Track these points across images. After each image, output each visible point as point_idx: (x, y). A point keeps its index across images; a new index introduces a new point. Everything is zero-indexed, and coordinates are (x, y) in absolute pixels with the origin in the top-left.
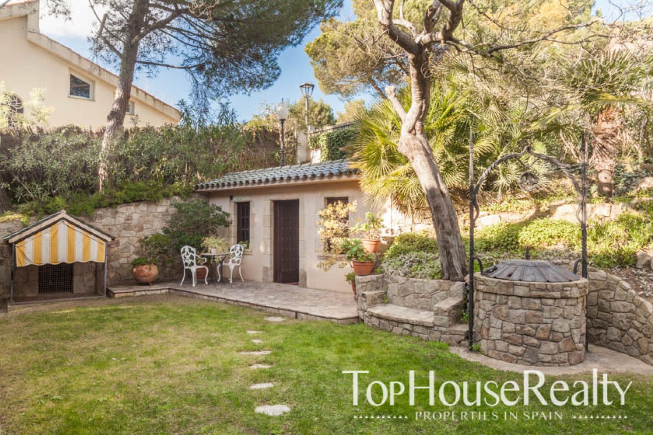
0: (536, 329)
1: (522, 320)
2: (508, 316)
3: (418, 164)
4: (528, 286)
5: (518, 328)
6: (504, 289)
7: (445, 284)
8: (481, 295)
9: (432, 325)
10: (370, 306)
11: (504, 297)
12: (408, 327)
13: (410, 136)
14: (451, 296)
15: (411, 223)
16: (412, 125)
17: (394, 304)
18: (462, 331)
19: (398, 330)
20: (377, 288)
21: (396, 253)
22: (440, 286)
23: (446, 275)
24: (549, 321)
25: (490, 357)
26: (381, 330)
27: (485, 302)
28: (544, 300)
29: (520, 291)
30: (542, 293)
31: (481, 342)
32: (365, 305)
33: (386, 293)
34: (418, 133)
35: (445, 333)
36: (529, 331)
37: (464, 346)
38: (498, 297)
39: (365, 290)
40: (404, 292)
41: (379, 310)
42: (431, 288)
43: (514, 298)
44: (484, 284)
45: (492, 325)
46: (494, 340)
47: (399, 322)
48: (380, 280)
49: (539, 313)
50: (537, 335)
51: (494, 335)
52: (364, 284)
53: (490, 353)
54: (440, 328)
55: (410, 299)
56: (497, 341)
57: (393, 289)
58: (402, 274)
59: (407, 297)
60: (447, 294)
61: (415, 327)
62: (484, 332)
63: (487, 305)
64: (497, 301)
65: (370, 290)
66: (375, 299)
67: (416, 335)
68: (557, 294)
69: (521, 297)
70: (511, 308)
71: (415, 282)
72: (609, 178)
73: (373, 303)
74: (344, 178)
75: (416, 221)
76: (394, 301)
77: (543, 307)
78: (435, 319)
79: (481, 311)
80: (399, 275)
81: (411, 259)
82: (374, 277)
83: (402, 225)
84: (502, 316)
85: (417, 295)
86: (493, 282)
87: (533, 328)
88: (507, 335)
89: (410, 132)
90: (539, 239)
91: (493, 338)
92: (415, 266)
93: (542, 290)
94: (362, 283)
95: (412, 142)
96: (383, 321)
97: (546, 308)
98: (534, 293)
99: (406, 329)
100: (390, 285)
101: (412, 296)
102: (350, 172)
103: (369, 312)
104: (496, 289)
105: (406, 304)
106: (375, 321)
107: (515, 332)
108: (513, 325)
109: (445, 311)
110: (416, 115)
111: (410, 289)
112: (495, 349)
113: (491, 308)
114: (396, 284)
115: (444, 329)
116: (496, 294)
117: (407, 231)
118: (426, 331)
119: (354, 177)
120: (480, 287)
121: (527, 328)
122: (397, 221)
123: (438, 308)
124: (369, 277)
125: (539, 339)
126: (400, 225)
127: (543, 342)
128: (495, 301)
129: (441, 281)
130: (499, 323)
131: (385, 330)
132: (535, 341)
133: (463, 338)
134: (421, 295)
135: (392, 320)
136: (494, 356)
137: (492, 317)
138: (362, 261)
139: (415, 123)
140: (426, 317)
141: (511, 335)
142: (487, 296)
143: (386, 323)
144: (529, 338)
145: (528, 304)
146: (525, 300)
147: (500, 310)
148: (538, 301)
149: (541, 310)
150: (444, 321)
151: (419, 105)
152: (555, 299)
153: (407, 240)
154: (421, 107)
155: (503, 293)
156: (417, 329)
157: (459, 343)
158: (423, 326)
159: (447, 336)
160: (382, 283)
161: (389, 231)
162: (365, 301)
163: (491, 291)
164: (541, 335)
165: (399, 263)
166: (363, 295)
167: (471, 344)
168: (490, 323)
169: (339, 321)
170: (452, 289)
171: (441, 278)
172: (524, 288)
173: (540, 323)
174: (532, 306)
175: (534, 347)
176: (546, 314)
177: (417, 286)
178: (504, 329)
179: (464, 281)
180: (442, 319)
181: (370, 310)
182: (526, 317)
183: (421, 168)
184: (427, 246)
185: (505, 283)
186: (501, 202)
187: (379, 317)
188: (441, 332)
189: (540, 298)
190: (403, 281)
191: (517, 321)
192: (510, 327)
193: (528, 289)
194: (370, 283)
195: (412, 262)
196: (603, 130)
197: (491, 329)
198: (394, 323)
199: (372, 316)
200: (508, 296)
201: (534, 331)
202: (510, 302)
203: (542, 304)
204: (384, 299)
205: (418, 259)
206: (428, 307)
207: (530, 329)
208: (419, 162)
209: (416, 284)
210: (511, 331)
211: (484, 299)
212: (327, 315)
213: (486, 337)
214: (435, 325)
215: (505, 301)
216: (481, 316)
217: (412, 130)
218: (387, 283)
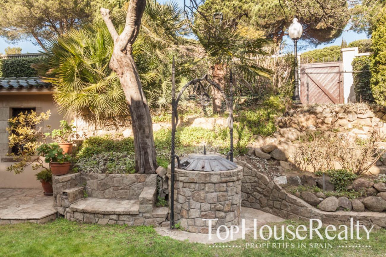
0: (224, 205)
1: (215, 200)
2: (205, 198)
3: (128, 79)
4: (220, 175)
5: (213, 206)
6: (203, 178)
7: (141, 176)
8: (181, 185)
9: (138, 213)
10: (72, 202)
11: (202, 185)
12: (114, 217)
13: (122, 54)
14: (146, 186)
15: (94, 129)
16: (124, 46)
17: (94, 197)
18: (164, 215)
19: (103, 221)
20: (76, 185)
21: (89, 153)
22: (137, 178)
23: (142, 170)
24: (230, 198)
25: (189, 232)
26: (86, 223)
27: (185, 190)
28: (228, 184)
29: (215, 179)
30: (228, 179)
31: (181, 221)
32: (66, 202)
33: (85, 189)
34: (129, 53)
35: (149, 218)
36: (220, 207)
37: (166, 226)
38: (197, 185)
39: (65, 189)
40: (103, 187)
41: (82, 205)
42: (129, 181)
43: (209, 184)
44: (185, 176)
45: (192, 207)
46: (194, 218)
47: (105, 214)
48: (78, 178)
49: (225, 194)
50: (225, 210)
51: (194, 214)
52: (65, 183)
53: (190, 228)
54: (145, 215)
55: (110, 191)
56: (196, 219)
57: (91, 184)
58: (100, 172)
59: (106, 191)
60: (143, 185)
61: (121, 217)
62: (185, 213)
63: (188, 192)
64: (197, 188)
65: (70, 188)
66: (76, 196)
67: (122, 222)
68: (235, 178)
69: (215, 183)
70: (208, 192)
71: (114, 177)
72: (220, 103)
73: (74, 200)
74: (34, 91)
75: (98, 127)
76: (94, 195)
77: (228, 188)
78: (140, 208)
79: (180, 196)
80: (97, 172)
81: (105, 158)
82: (73, 175)
83: (86, 131)
84: (201, 199)
85: (116, 188)
86: (193, 173)
87: (222, 205)
88: (204, 213)
89: (122, 51)
90: (192, 139)
91: (193, 217)
92: (109, 164)
93: (228, 176)
94: (63, 182)
95: (123, 60)
96: (88, 215)
97: (229, 189)
98: (224, 179)
99: (112, 219)
100: (88, 182)
101: (111, 189)
102: (40, 87)
103: (72, 208)
104: (196, 179)
105: (106, 196)
106: (79, 216)
107: (211, 210)
108: (209, 205)
109: (150, 200)
110: (129, 38)
111: (110, 184)
112: (195, 225)
113: (190, 194)
114: (95, 180)
115: (148, 215)
116: (196, 183)
117: (90, 135)
118: (132, 218)
119: (45, 91)
120: (181, 178)
121: (219, 206)
122: (82, 128)
123: (144, 198)
124: (69, 176)
125: (225, 212)
126: (85, 131)
127: (228, 213)
128: (194, 188)
129: (138, 174)
130: (198, 205)
131: (91, 223)
132: (223, 214)
133: (164, 220)
134: (120, 188)
135: (99, 214)
136: (193, 230)
137: (191, 200)
138: (62, 162)
139: (127, 44)
140: (129, 206)
141: (207, 212)
142: (187, 185)
143: (92, 216)
144: (220, 212)
145: (220, 187)
146: (217, 185)
147: (199, 195)
148: (225, 185)
149: (226, 191)
150: (148, 208)
151: (133, 29)
152: (233, 181)
153: (95, 143)
154: (133, 32)
155: (202, 181)
156: (122, 218)
157: (160, 224)
158: (129, 214)
159: (150, 220)
160: (81, 181)
161: (75, 136)
162: (66, 199)
163: (192, 181)
164: (227, 209)
165: (95, 162)
166: (64, 193)
167: (173, 224)
168: (190, 206)
169: (39, 221)
170: (147, 180)
171: (136, 172)
172: (217, 176)
173: (226, 201)
174: (222, 189)
175: (222, 218)
176: (229, 194)
177: (117, 180)
178: (202, 209)
179: (156, 173)
180: (147, 207)
181: (72, 206)
182: (218, 197)
183: (130, 82)
184: (114, 146)
185: (204, 174)
186: (159, 115)
187: (84, 212)
188: (145, 217)
189: (226, 182)
190: (102, 178)
191: (212, 202)
192: (206, 206)
193: (219, 177)
194: (69, 182)
195: (106, 160)
196: (218, 75)
197: (191, 210)
198: (100, 216)
199: (75, 211)
200: (205, 183)
201: (222, 207)
202: (207, 189)
203: (227, 186)
204: (84, 194)
205: (110, 157)
206: (127, 197)
207: (220, 206)
208: (128, 77)
209: (115, 179)
210: (207, 210)
211: (183, 187)
212: (25, 217)
213: (187, 217)
214: (140, 213)
215: (203, 187)
216: (181, 201)
217: (124, 50)
218: (85, 180)
